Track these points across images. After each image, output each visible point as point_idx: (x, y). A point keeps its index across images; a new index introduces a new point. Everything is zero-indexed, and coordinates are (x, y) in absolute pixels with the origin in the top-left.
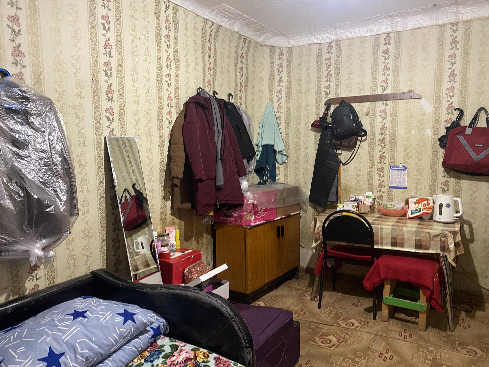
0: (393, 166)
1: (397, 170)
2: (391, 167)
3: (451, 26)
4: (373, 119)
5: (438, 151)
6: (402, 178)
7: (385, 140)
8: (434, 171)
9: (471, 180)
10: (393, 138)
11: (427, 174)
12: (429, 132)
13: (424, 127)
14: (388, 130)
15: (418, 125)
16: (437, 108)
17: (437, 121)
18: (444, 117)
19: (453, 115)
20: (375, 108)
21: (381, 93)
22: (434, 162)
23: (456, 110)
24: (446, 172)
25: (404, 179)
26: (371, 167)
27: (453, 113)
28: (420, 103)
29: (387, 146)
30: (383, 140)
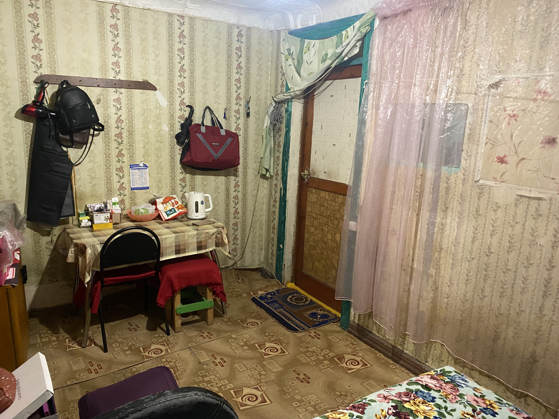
0: (133, 165)
1: (138, 169)
2: (130, 166)
3: (179, 18)
4: (106, 109)
5: (175, 147)
6: (144, 178)
7: (122, 135)
8: (173, 168)
9: (203, 175)
10: (131, 133)
11: (166, 171)
12: (166, 128)
13: (161, 122)
14: (125, 123)
15: (155, 119)
16: (171, 103)
17: (172, 116)
18: (178, 113)
19: (185, 111)
20: (107, 96)
21: (113, 78)
22: (172, 158)
23: (187, 106)
24: (183, 168)
25: (145, 179)
26: (108, 167)
27: (185, 110)
28: (155, 95)
29: (125, 142)
30: (119, 135)
